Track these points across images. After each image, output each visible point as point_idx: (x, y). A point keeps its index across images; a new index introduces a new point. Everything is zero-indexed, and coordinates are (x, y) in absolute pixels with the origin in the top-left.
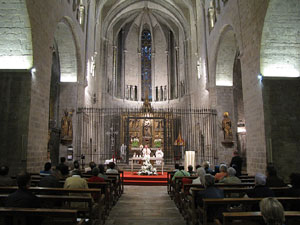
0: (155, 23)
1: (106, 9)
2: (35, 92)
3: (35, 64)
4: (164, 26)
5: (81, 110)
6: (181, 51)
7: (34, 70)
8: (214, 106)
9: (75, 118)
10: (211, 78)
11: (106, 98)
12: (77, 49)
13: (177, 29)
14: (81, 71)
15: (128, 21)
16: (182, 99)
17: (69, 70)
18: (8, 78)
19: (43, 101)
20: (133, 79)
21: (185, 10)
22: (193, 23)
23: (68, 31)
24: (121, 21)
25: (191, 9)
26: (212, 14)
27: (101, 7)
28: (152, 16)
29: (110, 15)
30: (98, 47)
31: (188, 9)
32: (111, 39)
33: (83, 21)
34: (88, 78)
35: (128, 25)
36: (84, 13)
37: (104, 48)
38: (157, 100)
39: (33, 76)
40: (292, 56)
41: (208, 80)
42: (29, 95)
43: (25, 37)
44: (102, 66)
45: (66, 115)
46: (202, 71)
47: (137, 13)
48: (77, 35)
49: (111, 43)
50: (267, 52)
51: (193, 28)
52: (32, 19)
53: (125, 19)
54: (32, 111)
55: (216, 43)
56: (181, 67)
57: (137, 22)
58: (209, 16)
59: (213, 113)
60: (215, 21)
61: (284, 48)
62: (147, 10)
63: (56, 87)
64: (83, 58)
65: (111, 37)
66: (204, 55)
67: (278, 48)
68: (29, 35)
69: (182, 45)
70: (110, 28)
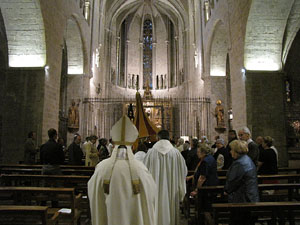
0: (156, 13)
1: (110, 1)
2: (48, 87)
3: (47, 63)
4: (165, 17)
5: (86, 101)
6: (181, 41)
7: (47, 68)
8: (209, 95)
9: (81, 109)
10: (206, 68)
11: (110, 87)
12: (83, 43)
13: (177, 20)
14: (87, 63)
15: (131, 11)
17: (76, 63)
18: (24, 75)
19: (55, 94)
20: (134, 68)
23: (76, 27)
24: (124, 12)
25: (190, 1)
26: (207, 8)
27: (105, 0)
28: (153, 7)
29: (113, 7)
30: (102, 39)
32: (115, 31)
33: (89, 17)
34: (93, 69)
35: (131, 16)
36: (89, 8)
37: (108, 39)
38: (158, 88)
39: (47, 73)
40: (271, 51)
41: (203, 71)
42: (42, 89)
43: (40, 38)
44: (106, 58)
45: (73, 105)
46: (198, 61)
48: (83, 30)
49: (114, 34)
50: (250, 47)
51: (191, 20)
52: (45, 22)
53: (128, 10)
54: (45, 103)
55: (210, 36)
56: (181, 57)
57: (139, 13)
58: (205, 9)
59: (208, 101)
60: (210, 14)
61: (265, 45)
63: (65, 79)
64: (88, 50)
65: (115, 29)
66: (200, 46)
67: (260, 44)
68: (43, 36)
69: (181, 35)
70: (114, 19)
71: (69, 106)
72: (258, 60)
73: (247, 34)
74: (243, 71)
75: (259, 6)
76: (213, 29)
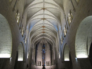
0: (46, 42)
6: (54, 50)
7: (11, 58)
12: (24, 51)
13: (52, 44)
17: (21, 57)
22: (57, 42)
23: (22, 46)
24: (36, 42)
25: (56, 38)
26: (62, 40)
27: (31, 38)
29: (34, 40)
33: (26, 43)
36: (26, 40)
37: (31, 50)
38: (47, 66)
49: (33, 48)
50: (77, 51)
51: (57, 44)
53: (38, 41)
55: (63, 48)
56: (54, 55)
57: (41, 42)
58: (61, 40)
60: (63, 42)
61: (82, 49)
62: (44, 39)
64: (25, 53)
67: (80, 49)
69: (54, 48)
70: (34, 44)
72: (80, 54)
73: (75, 47)
74: (76, 58)
75: (78, 38)
76: (64, 46)
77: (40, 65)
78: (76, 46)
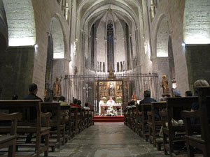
0: (116, 19)
1: (83, 11)
2: (37, 61)
3: (37, 42)
4: (122, 21)
5: (67, 77)
7: (36, 46)
9: (63, 83)
10: (153, 52)
11: (84, 70)
12: (64, 36)
13: (130, 22)
14: (67, 51)
15: (99, 18)
16: (135, 70)
17: (59, 51)
18: (20, 52)
19: (42, 67)
20: (101, 57)
21: (135, 9)
22: (140, 16)
23: (59, 23)
24: (93, 18)
25: (139, 7)
26: (152, 9)
27: (80, 9)
28: (113, 15)
29: (86, 14)
30: (78, 35)
31: (137, 8)
32: (87, 31)
33: (68, 18)
34: (72, 55)
35: (98, 21)
36: (69, 12)
37: (82, 37)
38: (118, 71)
39: (36, 50)
40: (204, 29)
41: (152, 54)
42: (33, 62)
43: (31, 25)
44: (81, 48)
45: (57, 80)
46: (147, 49)
47: (104, 12)
48: (64, 27)
49: (86, 33)
51: (141, 21)
53: (96, 17)
54: (34, 72)
55: (155, 28)
56: (134, 48)
57: (104, 19)
58: (150, 10)
59: (156, 76)
60: (155, 13)
62: (110, 10)
63: (51, 61)
64: (68, 42)
65: (87, 30)
66: (148, 38)
67: (195, 25)
68: (33, 23)
69: (134, 33)
70: (86, 23)
71: (54, 80)
74: (183, 45)
76: (157, 23)
77: (104, 71)
78: (187, 16)
